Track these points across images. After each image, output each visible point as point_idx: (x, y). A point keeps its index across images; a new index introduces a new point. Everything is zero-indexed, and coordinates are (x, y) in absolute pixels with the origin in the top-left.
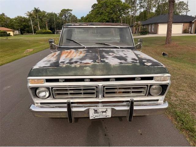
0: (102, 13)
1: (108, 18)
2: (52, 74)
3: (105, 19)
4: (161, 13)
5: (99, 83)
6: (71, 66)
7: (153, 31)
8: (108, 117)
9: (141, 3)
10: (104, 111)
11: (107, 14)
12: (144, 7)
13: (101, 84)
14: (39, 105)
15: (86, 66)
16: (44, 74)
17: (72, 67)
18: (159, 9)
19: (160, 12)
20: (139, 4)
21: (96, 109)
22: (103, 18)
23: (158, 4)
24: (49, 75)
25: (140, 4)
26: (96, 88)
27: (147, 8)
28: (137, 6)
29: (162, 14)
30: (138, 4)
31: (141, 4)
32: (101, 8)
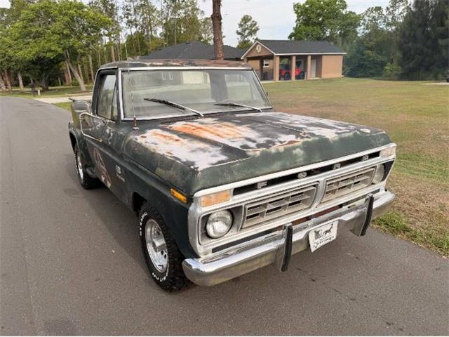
0: (38, 35)
1: (59, 47)
2: (244, 175)
3: (53, 48)
4: (175, 40)
5: (320, 177)
6: (270, 153)
7: (170, 79)
8: (332, 239)
9: (129, 14)
10: (328, 229)
11: (56, 37)
12: (136, 25)
13: (321, 178)
14: (211, 255)
15: (295, 148)
16: (229, 178)
17: (274, 154)
18: (170, 31)
19: (173, 37)
20: (123, 16)
21: (318, 230)
22: (44, 47)
23: (166, 19)
24: (239, 178)
25: (127, 17)
26: (314, 188)
27: (142, 27)
28: (119, 21)
29: (178, 42)
30: (121, 18)
31: (130, 18)
32: (32, 21)
